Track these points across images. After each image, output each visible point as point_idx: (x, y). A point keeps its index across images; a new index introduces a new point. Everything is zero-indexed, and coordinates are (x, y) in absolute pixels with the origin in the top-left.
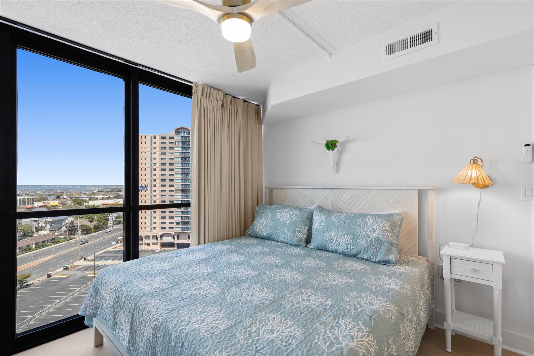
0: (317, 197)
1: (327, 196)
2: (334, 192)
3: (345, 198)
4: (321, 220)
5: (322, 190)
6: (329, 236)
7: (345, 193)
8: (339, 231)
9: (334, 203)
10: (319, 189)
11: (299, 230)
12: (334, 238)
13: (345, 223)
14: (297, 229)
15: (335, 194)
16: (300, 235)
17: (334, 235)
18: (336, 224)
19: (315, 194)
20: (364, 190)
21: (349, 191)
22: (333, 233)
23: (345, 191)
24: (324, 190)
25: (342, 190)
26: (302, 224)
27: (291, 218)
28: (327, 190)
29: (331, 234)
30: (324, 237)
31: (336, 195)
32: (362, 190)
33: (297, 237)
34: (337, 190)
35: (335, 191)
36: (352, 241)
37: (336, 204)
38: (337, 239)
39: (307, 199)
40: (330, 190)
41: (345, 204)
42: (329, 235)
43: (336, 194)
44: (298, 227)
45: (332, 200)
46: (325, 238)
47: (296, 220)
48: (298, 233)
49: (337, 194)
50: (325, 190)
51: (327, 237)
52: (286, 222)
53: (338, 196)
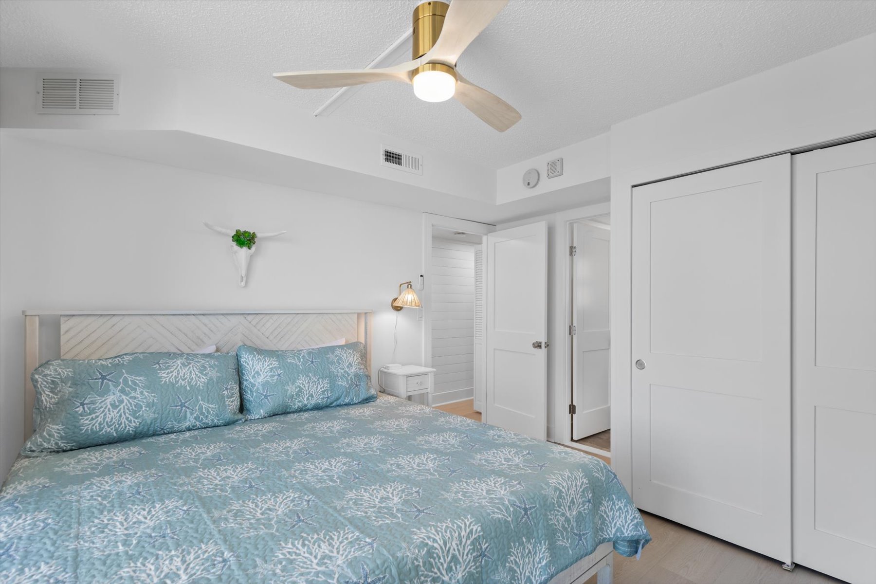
0: (212, 331)
1: (235, 326)
2: (247, 320)
3: (268, 329)
4: (271, 367)
5: (222, 317)
6: (296, 388)
7: (268, 321)
8: (310, 377)
9: (247, 337)
10: (216, 316)
11: (229, 393)
12: (304, 388)
13: (314, 363)
14: (226, 392)
15: (250, 322)
16: (232, 402)
17: (304, 383)
18: (301, 367)
19: (205, 325)
20: (298, 315)
21: (275, 317)
22: (302, 381)
23: (268, 317)
24: (226, 316)
25: (263, 316)
26: (232, 382)
27: (205, 375)
28: (235, 316)
29: (299, 384)
30: (287, 392)
31: (253, 325)
32: (294, 315)
33: (230, 407)
34: (254, 316)
35: (250, 318)
36: (330, 386)
37: (251, 341)
38: (308, 389)
39: (186, 336)
40: (239, 316)
41: (267, 338)
42: (294, 385)
43: (252, 323)
44: (227, 389)
45: (243, 334)
46: (289, 392)
47: (219, 377)
48: (229, 400)
49: (254, 323)
50: (229, 317)
51: (291, 389)
52: (196, 384)
53: (255, 326)
